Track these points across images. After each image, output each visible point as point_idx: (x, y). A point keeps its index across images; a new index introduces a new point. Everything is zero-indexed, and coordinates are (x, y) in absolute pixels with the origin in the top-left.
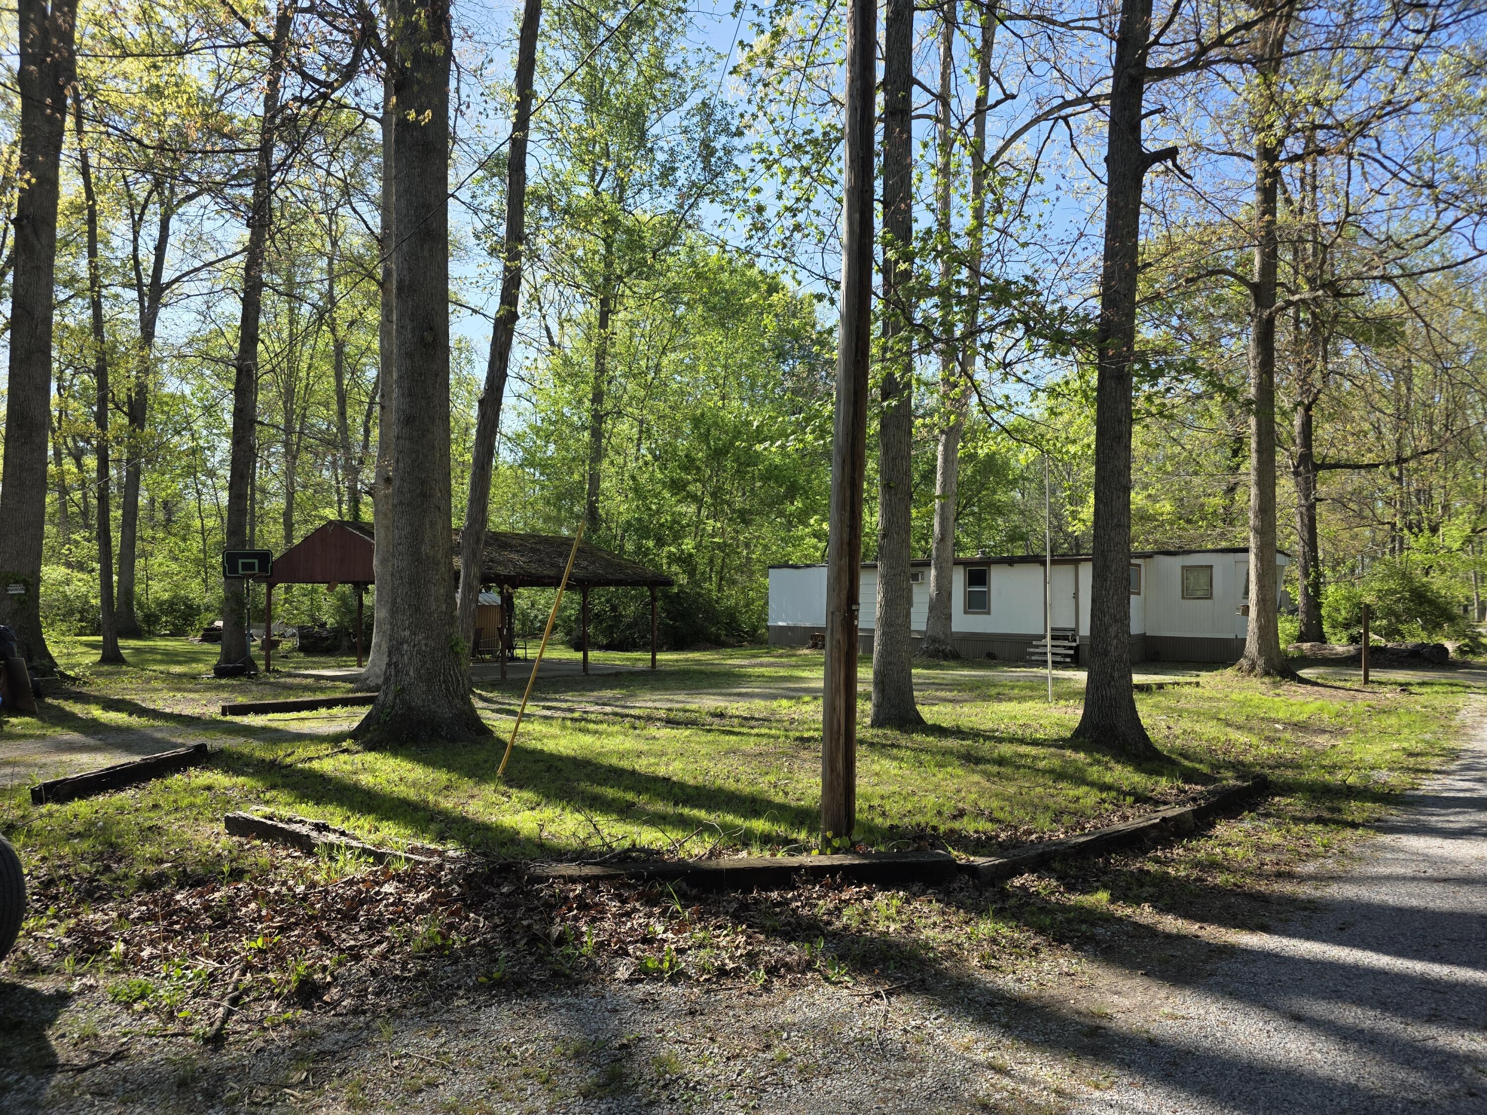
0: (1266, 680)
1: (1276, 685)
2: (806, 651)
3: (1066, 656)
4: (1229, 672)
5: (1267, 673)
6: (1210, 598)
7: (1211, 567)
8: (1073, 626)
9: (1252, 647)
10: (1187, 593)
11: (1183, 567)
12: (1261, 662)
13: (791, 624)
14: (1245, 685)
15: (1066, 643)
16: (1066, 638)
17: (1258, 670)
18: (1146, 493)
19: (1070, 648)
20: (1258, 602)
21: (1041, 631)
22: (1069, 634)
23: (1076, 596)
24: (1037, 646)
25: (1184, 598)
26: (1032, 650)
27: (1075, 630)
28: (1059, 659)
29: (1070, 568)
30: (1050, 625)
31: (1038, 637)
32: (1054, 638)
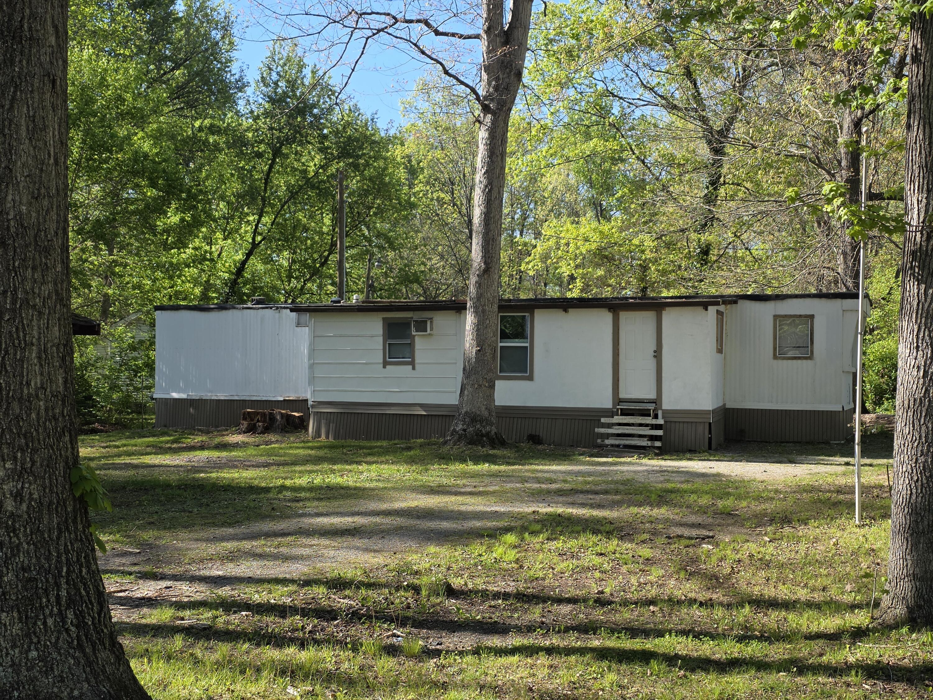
3: (656, 438)
6: (810, 357)
7: (812, 317)
8: (652, 395)
10: (781, 351)
11: (776, 317)
13: (194, 395)
15: (648, 420)
16: (645, 413)
19: (657, 427)
21: (607, 403)
22: (651, 407)
23: (658, 354)
24: (610, 426)
25: (775, 357)
26: (602, 430)
27: (657, 402)
28: (644, 443)
29: (649, 316)
30: (622, 395)
31: (610, 413)
32: (625, 413)
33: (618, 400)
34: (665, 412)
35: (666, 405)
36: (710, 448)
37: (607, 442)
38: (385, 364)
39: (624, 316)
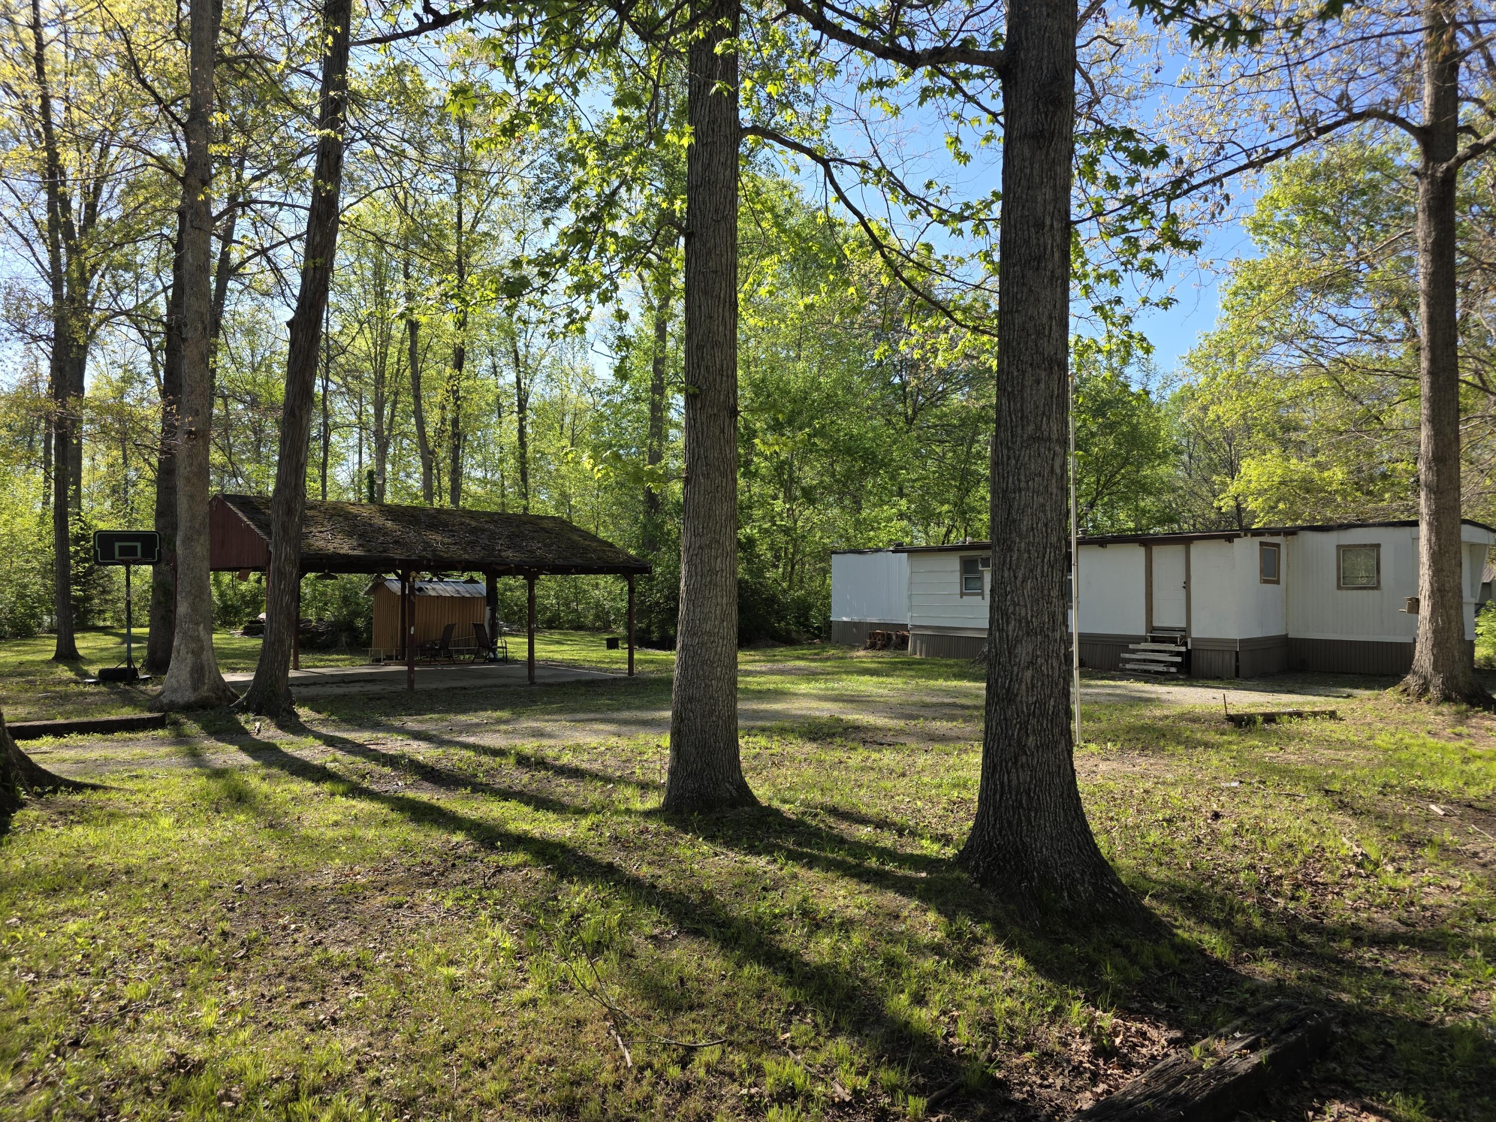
0: (1445, 708)
1: (1462, 718)
2: (862, 653)
3: (1173, 664)
4: (1390, 694)
5: (1446, 698)
6: (1377, 587)
7: (1378, 546)
8: (1183, 625)
9: (1423, 658)
10: (1344, 582)
11: (1339, 547)
12: (1438, 680)
13: (856, 619)
14: (1409, 717)
15: (1172, 647)
16: (1173, 641)
17: (1434, 692)
18: (1312, 460)
19: (1178, 654)
20: (1433, 593)
21: (1141, 631)
22: (1178, 635)
23: (1187, 586)
24: (1134, 651)
25: (1339, 587)
26: (1127, 656)
27: (1186, 630)
28: (1161, 668)
29: (1180, 549)
30: (1156, 624)
31: (1137, 639)
32: (1154, 640)
33: (1151, 628)
34: (1193, 640)
35: (1194, 634)
36: (1237, 675)
37: (1128, 666)
38: (962, 595)
39: (1156, 550)
